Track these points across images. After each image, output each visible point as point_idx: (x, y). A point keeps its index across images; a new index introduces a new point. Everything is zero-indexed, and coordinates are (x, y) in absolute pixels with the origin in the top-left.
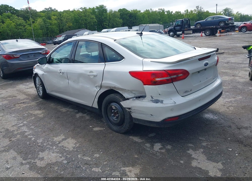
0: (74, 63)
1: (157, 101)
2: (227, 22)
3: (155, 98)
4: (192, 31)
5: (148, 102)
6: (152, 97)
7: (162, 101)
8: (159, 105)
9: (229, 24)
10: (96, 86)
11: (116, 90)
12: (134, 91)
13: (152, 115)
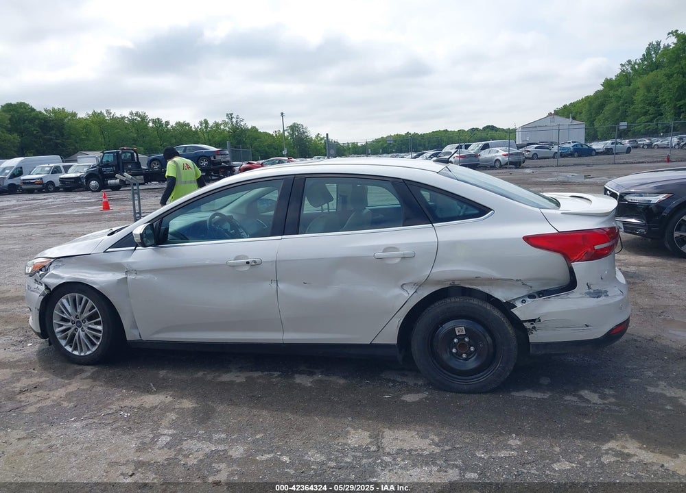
0: (298, 234)
1: (597, 294)
2: (212, 159)
3: (594, 288)
4: (142, 177)
5: (581, 297)
6: (589, 287)
7: (606, 292)
8: (602, 300)
9: (220, 163)
10: (402, 286)
11: (467, 286)
12: (529, 280)
13: (587, 326)
